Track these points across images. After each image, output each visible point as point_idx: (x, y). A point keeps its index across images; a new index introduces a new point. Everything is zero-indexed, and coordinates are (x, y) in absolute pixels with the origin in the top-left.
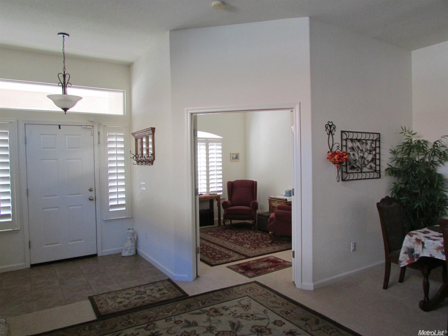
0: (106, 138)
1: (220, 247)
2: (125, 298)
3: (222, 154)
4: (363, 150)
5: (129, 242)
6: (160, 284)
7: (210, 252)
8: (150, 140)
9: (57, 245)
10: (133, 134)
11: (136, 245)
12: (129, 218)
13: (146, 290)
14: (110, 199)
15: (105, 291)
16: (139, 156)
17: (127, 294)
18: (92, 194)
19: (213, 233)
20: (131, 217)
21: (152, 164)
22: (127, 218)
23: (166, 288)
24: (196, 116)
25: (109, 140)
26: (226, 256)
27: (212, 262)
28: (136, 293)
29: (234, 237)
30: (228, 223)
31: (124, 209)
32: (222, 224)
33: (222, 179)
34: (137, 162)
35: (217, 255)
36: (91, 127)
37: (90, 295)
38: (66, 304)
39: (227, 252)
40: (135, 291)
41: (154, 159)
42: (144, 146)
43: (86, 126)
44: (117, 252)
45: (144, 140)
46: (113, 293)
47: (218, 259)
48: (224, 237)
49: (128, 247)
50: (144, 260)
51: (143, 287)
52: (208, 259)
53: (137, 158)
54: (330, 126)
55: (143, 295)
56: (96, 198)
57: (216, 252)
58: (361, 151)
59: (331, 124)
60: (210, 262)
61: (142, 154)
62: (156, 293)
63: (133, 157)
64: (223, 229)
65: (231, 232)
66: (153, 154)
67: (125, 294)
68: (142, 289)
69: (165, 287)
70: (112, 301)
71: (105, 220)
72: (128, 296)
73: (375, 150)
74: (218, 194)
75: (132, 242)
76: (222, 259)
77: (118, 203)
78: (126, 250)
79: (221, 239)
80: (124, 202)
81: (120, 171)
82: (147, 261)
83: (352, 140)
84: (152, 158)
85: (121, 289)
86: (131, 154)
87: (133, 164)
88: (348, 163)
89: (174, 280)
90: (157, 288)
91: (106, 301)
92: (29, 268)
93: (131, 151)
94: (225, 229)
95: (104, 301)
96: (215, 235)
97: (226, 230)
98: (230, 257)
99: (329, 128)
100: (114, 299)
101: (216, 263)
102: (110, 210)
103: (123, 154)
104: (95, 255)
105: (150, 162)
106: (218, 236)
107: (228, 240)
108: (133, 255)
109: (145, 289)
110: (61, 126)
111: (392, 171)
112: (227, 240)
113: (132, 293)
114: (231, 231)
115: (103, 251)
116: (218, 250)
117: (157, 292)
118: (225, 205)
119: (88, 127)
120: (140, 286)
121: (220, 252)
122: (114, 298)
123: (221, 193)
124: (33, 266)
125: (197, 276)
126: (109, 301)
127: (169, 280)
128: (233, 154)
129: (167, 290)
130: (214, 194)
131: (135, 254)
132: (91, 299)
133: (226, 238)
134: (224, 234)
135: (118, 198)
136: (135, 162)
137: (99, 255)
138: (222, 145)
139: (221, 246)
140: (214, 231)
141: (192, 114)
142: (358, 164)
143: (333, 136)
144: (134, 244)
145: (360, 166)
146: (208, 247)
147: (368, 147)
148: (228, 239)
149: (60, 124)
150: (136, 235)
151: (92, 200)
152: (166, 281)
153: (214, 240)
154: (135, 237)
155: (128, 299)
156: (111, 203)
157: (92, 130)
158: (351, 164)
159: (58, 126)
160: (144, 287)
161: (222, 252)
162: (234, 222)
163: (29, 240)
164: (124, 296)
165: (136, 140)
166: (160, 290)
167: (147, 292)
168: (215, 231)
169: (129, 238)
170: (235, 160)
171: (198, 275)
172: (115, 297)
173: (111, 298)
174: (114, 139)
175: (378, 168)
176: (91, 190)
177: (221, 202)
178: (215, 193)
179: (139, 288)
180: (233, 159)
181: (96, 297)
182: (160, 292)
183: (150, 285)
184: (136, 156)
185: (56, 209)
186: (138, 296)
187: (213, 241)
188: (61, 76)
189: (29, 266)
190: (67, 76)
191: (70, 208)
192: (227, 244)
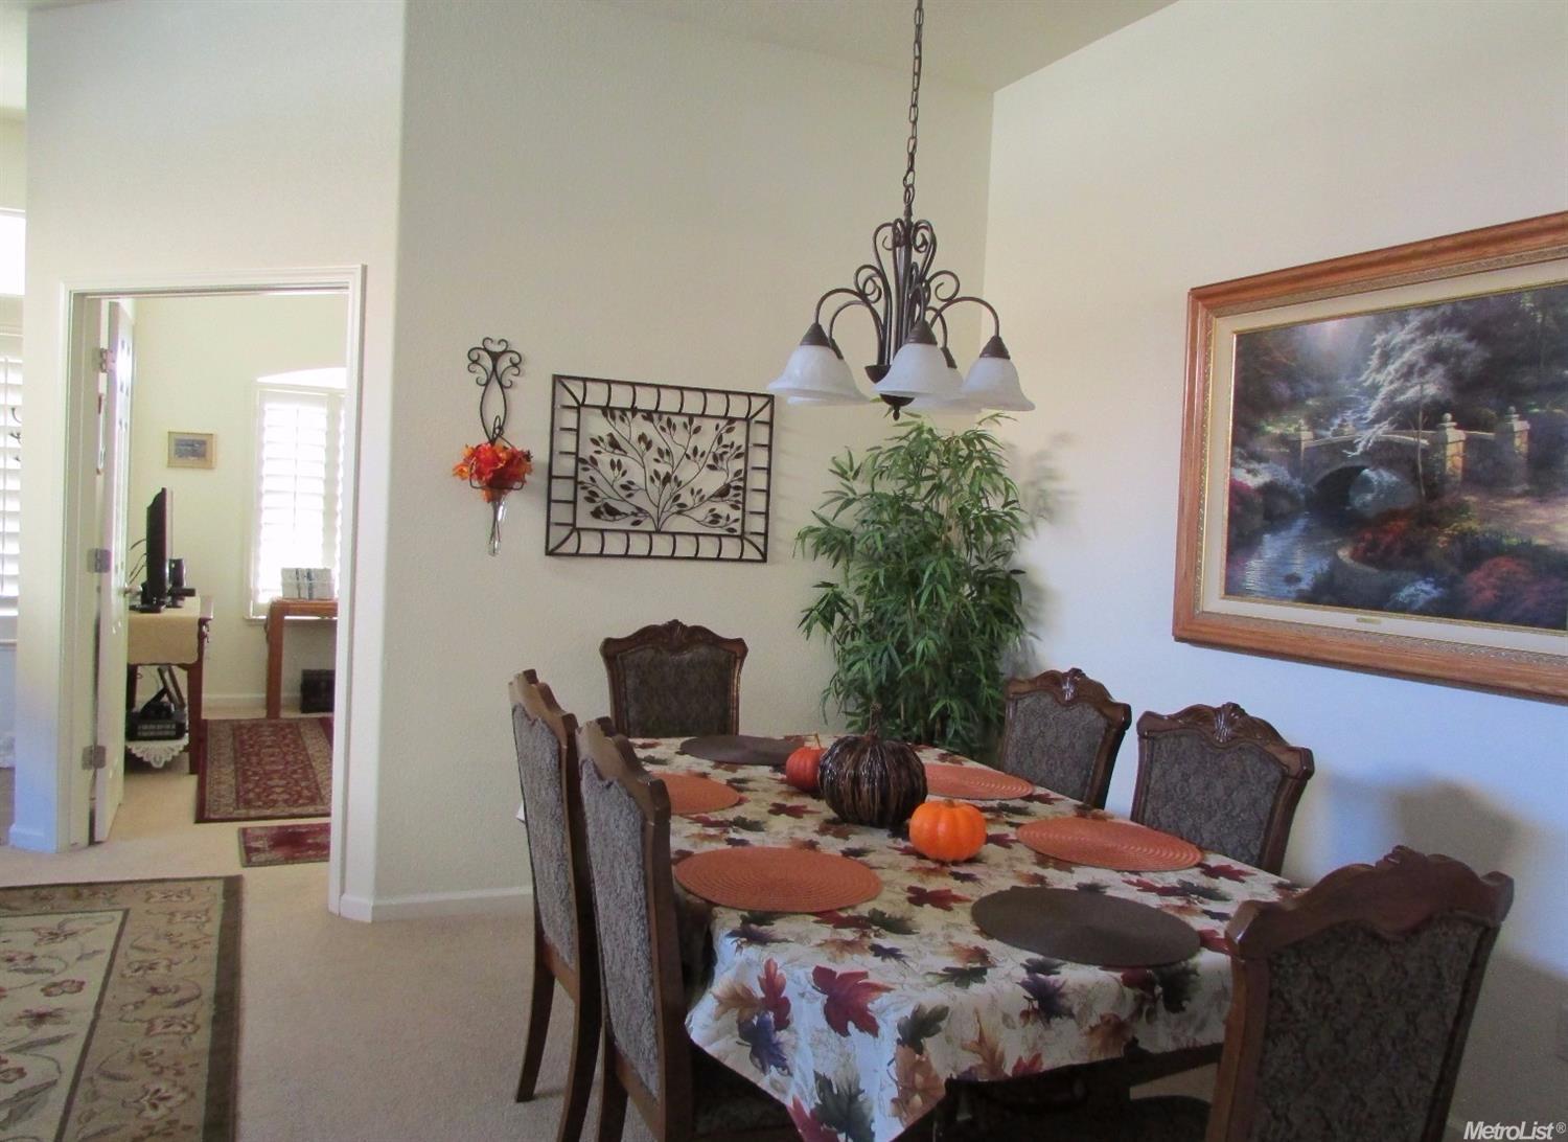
4: (668, 453)
54: (495, 357)
58: (662, 456)
59: (498, 349)
73: (743, 455)
83: (607, 411)
88: (582, 494)
99: (487, 362)
111: (832, 542)
142: (639, 500)
143: (510, 393)
145: (653, 511)
147: (706, 441)
158: (597, 499)
174: (1, 378)
175: (757, 524)
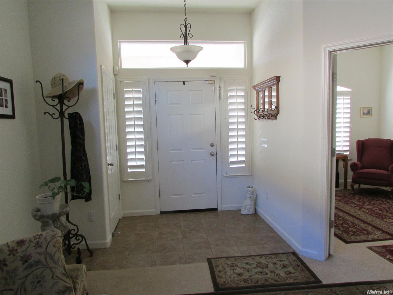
0: (226, 92)
1: (352, 217)
2: (245, 269)
3: (351, 108)
5: (248, 200)
6: (284, 257)
7: (340, 223)
8: (274, 93)
9: (182, 196)
10: (254, 87)
11: (255, 204)
12: (249, 175)
13: (269, 262)
14: (231, 155)
15: (225, 255)
16: (260, 110)
17: (247, 263)
18: (213, 149)
19: (339, 198)
20: (250, 174)
21: (276, 118)
22: (247, 175)
23: (292, 265)
24: (335, 56)
25: (230, 94)
26: (363, 232)
27: (345, 236)
28: (257, 264)
29: (367, 206)
30: (356, 186)
31: (244, 165)
32: (349, 187)
33: (350, 137)
34: (258, 117)
35: (350, 227)
36: (213, 82)
37: (209, 257)
38: (186, 263)
39: (362, 225)
40: (256, 262)
41: (278, 113)
42: (267, 100)
43: (208, 81)
44: (236, 209)
45: (267, 93)
46: (232, 259)
47: (352, 233)
48: (355, 204)
49: (247, 206)
50: (264, 221)
51: (264, 257)
52: (340, 232)
53: (258, 112)
55: (265, 270)
56: (217, 153)
57: (348, 223)
60: (344, 237)
61: (264, 108)
62: (280, 270)
63: (254, 112)
64: (352, 194)
65: (362, 199)
66: (278, 107)
67: (245, 263)
68: (263, 261)
69: (290, 263)
70: (230, 270)
71: (225, 176)
72: (248, 266)
74: (345, 153)
75: (251, 201)
76: (359, 235)
77: (238, 159)
78: (245, 208)
79: (352, 206)
80: (243, 159)
81: (240, 127)
82: (267, 224)
84: (276, 112)
85: (241, 255)
86: (252, 109)
87: (254, 119)
89: (301, 255)
90: (282, 263)
91: (224, 269)
92: (159, 215)
93: (251, 105)
94: (354, 194)
95: (223, 269)
96: (342, 201)
97: (356, 196)
98: (368, 233)
100: (232, 268)
101: (351, 239)
102: (230, 166)
103: (243, 102)
104: (216, 209)
105: (274, 115)
106: (346, 203)
107: (361, 210)
108: (251, 214)
109: (267, 262)
110: (185, 82)
112: (359, 210)
113: (253, 264)
114: (362, 197)
115: (223, 206)
116: (351, 221)
117: (280, 268)
118: (354, 166)
119: (210, 82)
120: (261, 256)
121: (354, 225)
122: (232, 266)
123: (348, 153)
124: (162, 213)
125: (330, 255)
126: (228, 269)
127: (294, 254)
128: (364, 109)
129: (294, 268)
130: (340, 154)
131: (254, 213)
132: (209, 261)
133: (358, 205)
134: (354, 201)
135: (238, 154)
136: (256, 117)
137: (219, 209)
138: (351, 99)
139: (354, 216)
140: (340, 195)
141: (331, 52)
144: (253, 203)
146: (337, 216)
148: (361, 208)
149: (184, 80)
150: (255, 194)
151: (213, 155)
152: (290, 254)
153: (343, 207)
154: (255, 196)
155: (248, 270)
156: (231, 159)
157: (213, 84)
159: (183, 82)
160: (266, 259)
161: (356, 225)
162: (363, 186)
163: (159, 189)
164: (244, 265)
165: (257, 93)
166: (284, 267)
167: (269, 266)
168: (342, 195)
169: (249, 196)
170: (366, 115)
171: (331, 253)
172: (234, 265)
173: (230, 266)
174: (234, 94)
176: (212, 145)
177: (349, 163)
178: (342, 153)
179: (260, 258)
180: (364, 114)
181: (214, 260)
182: (285, 269)
183: (273, 256)
184: (258, 110)
185: (182, 162)
186: (259, 270)
187: (340, 208)
188: (183, 27)
189: (159, 213)
190: (188, 26)
191: (194, 162)
192: (361, 214)
